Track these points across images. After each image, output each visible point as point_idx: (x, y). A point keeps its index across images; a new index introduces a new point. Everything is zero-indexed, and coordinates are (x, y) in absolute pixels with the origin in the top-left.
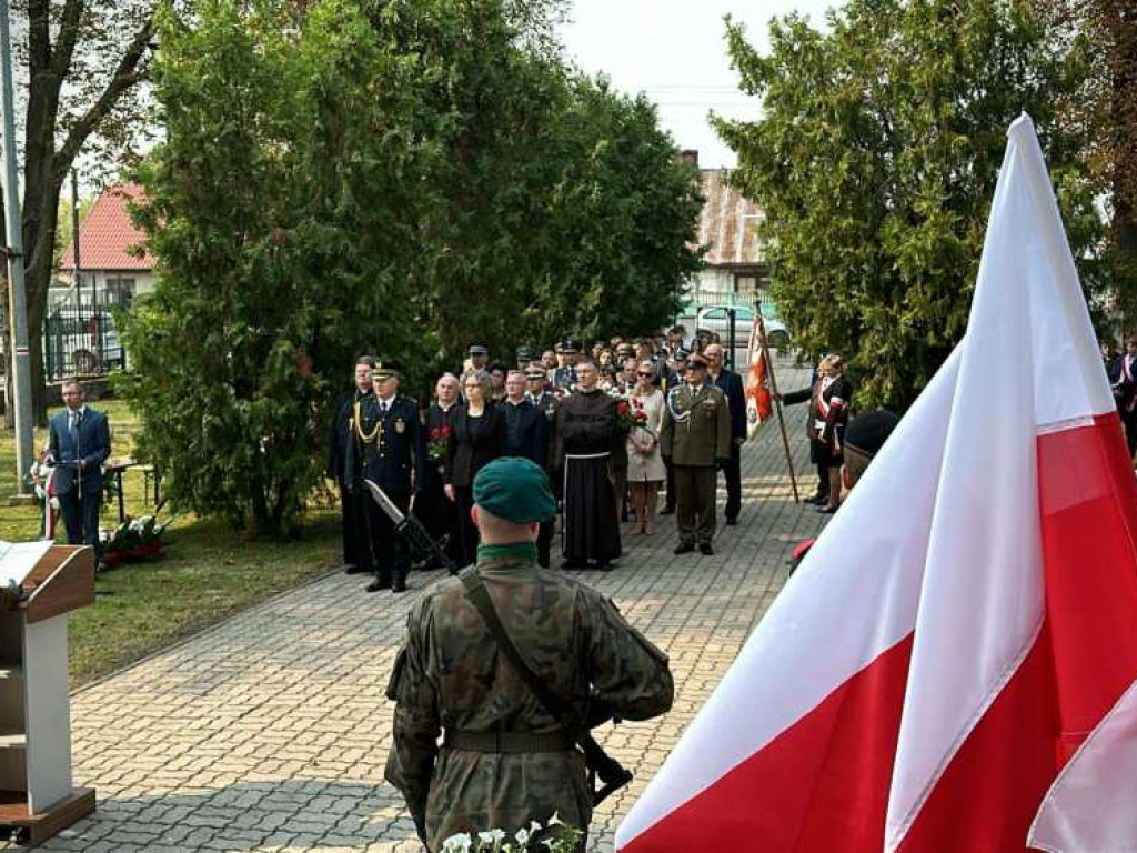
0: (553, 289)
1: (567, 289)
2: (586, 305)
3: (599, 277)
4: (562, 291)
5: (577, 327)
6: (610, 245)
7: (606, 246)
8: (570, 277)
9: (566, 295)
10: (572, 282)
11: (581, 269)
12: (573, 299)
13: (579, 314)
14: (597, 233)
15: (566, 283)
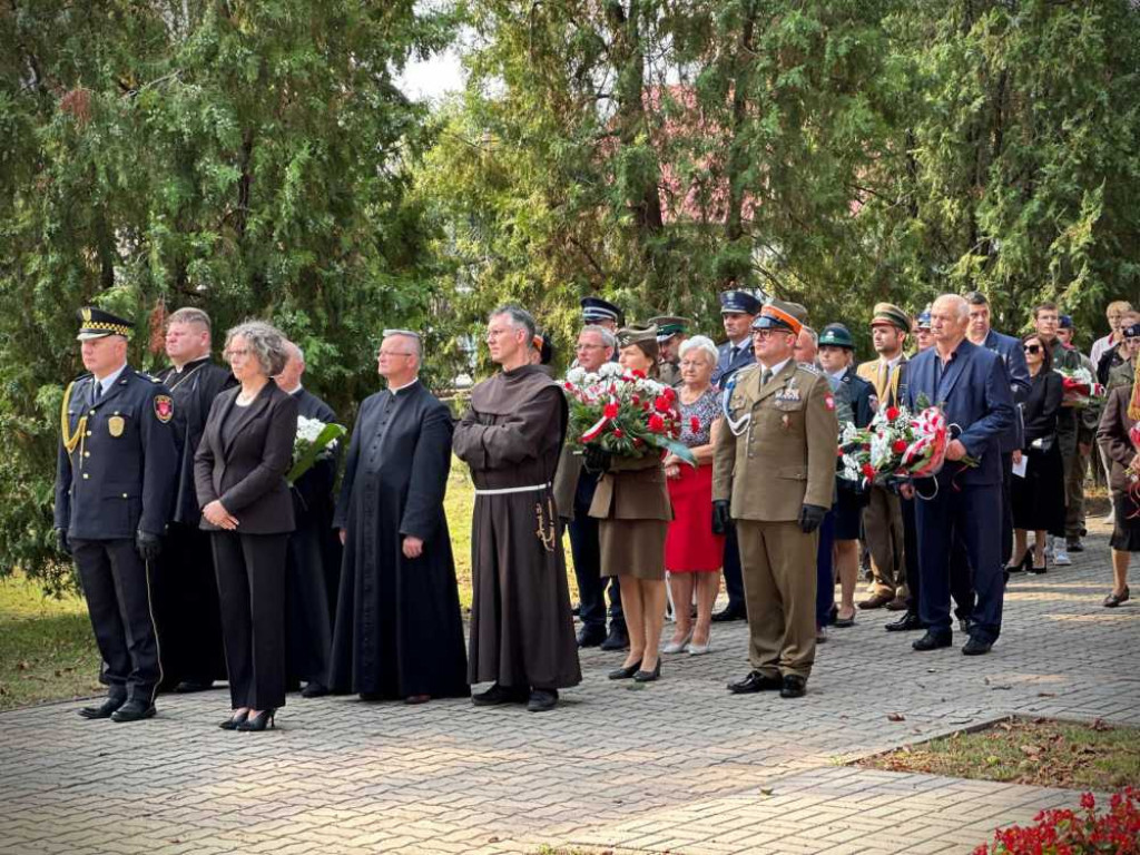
0: (1008, 220)
1: (1035, 215)
2: (1067, 246)
3: (1098, 192)
4: (1024, 221)
5: (1049, 291)
6: (1125, 129)
7: (1118, 131)
8: (1041, 193)
9: (1030, 227)
10: (1045, 204)
11: (1067, 176)
12: (1043, 232)
13: (1054, 262)
15: (1034, 205)
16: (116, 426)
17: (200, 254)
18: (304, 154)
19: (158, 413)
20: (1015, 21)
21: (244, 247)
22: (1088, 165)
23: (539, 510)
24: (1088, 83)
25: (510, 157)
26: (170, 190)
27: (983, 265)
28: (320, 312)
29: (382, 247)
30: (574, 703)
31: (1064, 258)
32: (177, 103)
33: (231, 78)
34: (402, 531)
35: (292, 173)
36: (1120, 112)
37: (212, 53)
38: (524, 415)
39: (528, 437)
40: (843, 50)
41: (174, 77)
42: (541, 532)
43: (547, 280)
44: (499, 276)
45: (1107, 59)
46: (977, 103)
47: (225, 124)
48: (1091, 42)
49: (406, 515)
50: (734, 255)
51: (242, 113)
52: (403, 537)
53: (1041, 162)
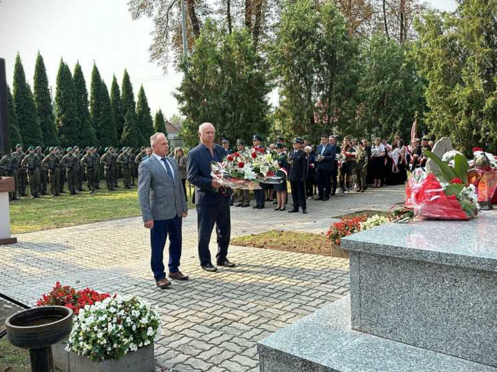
0: (384, 121)
1: (389, 120)
3: (402, 115)
4: (387, 120)
5: (392, 134)
8: (391, 115)
10: (392, 117)
11: (396, 112)
12: (391, 122)
13: (393, 128)
14: (403, 99)
15: (390, 118)
17: (226, 130)
18: (244, 112)
20: (386, 82)
21: (234, 129)
22: (400, 109)
24: (401, 94)
25: (286, 111)
26: (220, 118)
27: (380, 129)
28: (247, 140)
29: (258, 128)
31: (395, 127)
32: (222, 103)
33: (231, 98)
35: (241, 115)
36: (407, 99)
37: (227, 94)
40: (348, 89)
41: (221, 98)
43: (293, 134)
44: (284, 133)
45: (405, 89)
46: (378, 98)
47: (230, 106)
48: (401, 86)
50: (328, 128)
51: (233, 105)
53: (391, 109)
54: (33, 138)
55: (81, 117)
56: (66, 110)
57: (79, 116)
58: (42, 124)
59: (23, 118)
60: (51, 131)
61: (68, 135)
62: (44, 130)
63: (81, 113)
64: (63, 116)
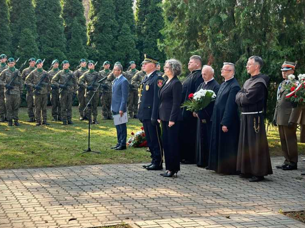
16: (147, 88)
17: (219, 40)
19: (158, 85)
23: (255, 120)
30: (268, 180)
34: (221, 123)
38: (249, 91)
39: (249, 98)
42: (255, 127)
49: (223, 119)
52: (222, 126)
54: (53, 47)
55: (119, 20)
56: (99, 10)
57: (117, 18)
58: (66, 29)
59: (43, 21)
60: (77, 38)
61: (100, 44)
62: (69, 38)
63: (121, 15)
64: (95, 18)
